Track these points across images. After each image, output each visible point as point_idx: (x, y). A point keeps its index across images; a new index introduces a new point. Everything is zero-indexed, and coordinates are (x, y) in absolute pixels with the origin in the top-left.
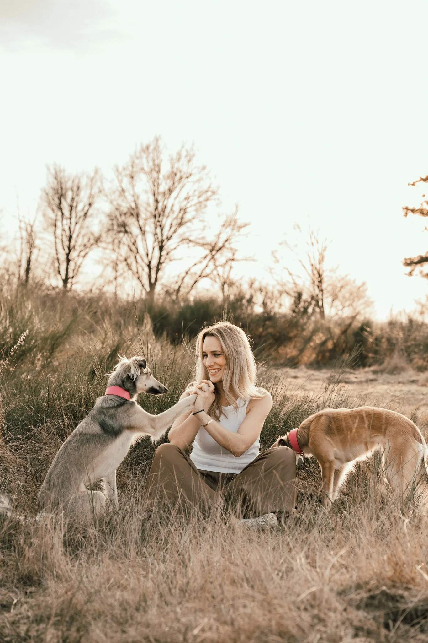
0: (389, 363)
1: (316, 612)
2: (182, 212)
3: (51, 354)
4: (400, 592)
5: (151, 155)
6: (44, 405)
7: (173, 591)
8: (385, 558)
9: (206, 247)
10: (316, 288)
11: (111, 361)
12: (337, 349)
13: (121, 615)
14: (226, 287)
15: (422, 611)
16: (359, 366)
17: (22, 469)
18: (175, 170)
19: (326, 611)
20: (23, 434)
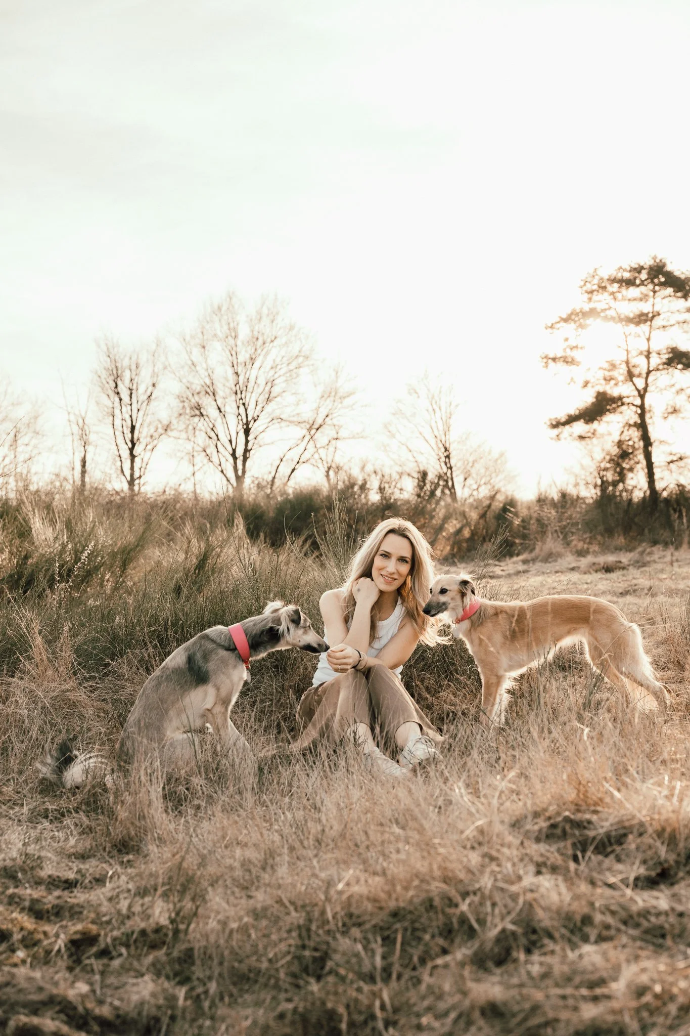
0: (541, 550)
1: (485, 849)
2: (269, 385)
3: (123, 572)
4: (587, 816)
5: (225, 317)
6: (122, 633)
7: (306, 843)
8: (565, 777)
9: (303, 425)
10: (443, 465)
11: (199, 573)
12: (476, 538)
13: (243, 877)
14: (331, 473)
15: (615, 836)
16: (505, 556)
17: (102, 714)
18: (256, 333)
19: (499, 847)
20: (98, 671)
